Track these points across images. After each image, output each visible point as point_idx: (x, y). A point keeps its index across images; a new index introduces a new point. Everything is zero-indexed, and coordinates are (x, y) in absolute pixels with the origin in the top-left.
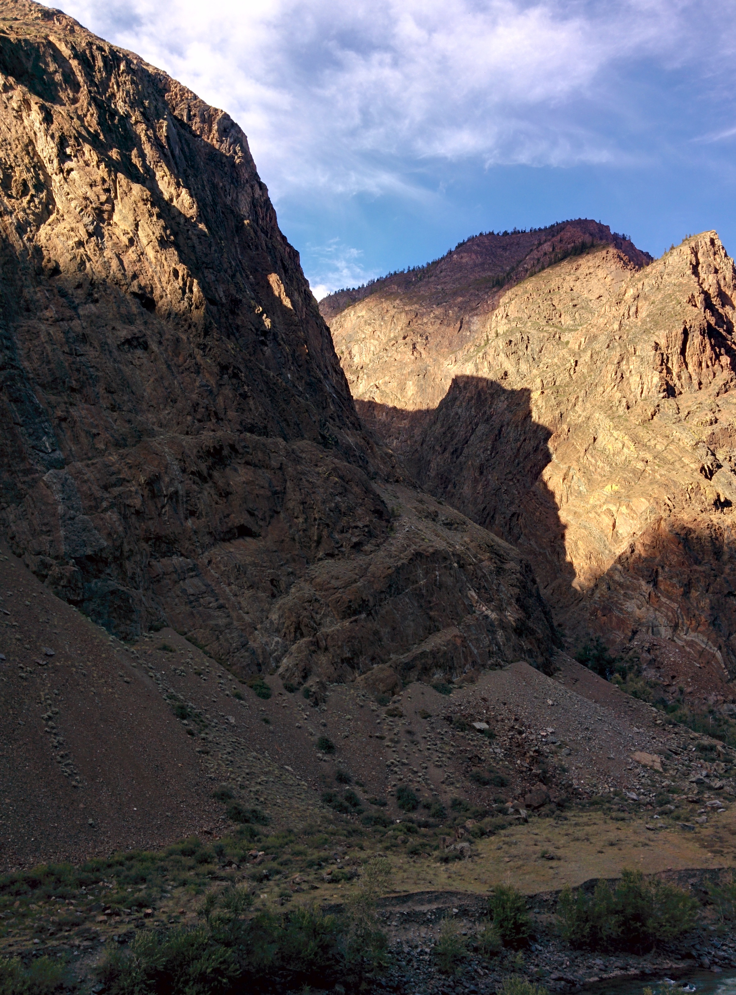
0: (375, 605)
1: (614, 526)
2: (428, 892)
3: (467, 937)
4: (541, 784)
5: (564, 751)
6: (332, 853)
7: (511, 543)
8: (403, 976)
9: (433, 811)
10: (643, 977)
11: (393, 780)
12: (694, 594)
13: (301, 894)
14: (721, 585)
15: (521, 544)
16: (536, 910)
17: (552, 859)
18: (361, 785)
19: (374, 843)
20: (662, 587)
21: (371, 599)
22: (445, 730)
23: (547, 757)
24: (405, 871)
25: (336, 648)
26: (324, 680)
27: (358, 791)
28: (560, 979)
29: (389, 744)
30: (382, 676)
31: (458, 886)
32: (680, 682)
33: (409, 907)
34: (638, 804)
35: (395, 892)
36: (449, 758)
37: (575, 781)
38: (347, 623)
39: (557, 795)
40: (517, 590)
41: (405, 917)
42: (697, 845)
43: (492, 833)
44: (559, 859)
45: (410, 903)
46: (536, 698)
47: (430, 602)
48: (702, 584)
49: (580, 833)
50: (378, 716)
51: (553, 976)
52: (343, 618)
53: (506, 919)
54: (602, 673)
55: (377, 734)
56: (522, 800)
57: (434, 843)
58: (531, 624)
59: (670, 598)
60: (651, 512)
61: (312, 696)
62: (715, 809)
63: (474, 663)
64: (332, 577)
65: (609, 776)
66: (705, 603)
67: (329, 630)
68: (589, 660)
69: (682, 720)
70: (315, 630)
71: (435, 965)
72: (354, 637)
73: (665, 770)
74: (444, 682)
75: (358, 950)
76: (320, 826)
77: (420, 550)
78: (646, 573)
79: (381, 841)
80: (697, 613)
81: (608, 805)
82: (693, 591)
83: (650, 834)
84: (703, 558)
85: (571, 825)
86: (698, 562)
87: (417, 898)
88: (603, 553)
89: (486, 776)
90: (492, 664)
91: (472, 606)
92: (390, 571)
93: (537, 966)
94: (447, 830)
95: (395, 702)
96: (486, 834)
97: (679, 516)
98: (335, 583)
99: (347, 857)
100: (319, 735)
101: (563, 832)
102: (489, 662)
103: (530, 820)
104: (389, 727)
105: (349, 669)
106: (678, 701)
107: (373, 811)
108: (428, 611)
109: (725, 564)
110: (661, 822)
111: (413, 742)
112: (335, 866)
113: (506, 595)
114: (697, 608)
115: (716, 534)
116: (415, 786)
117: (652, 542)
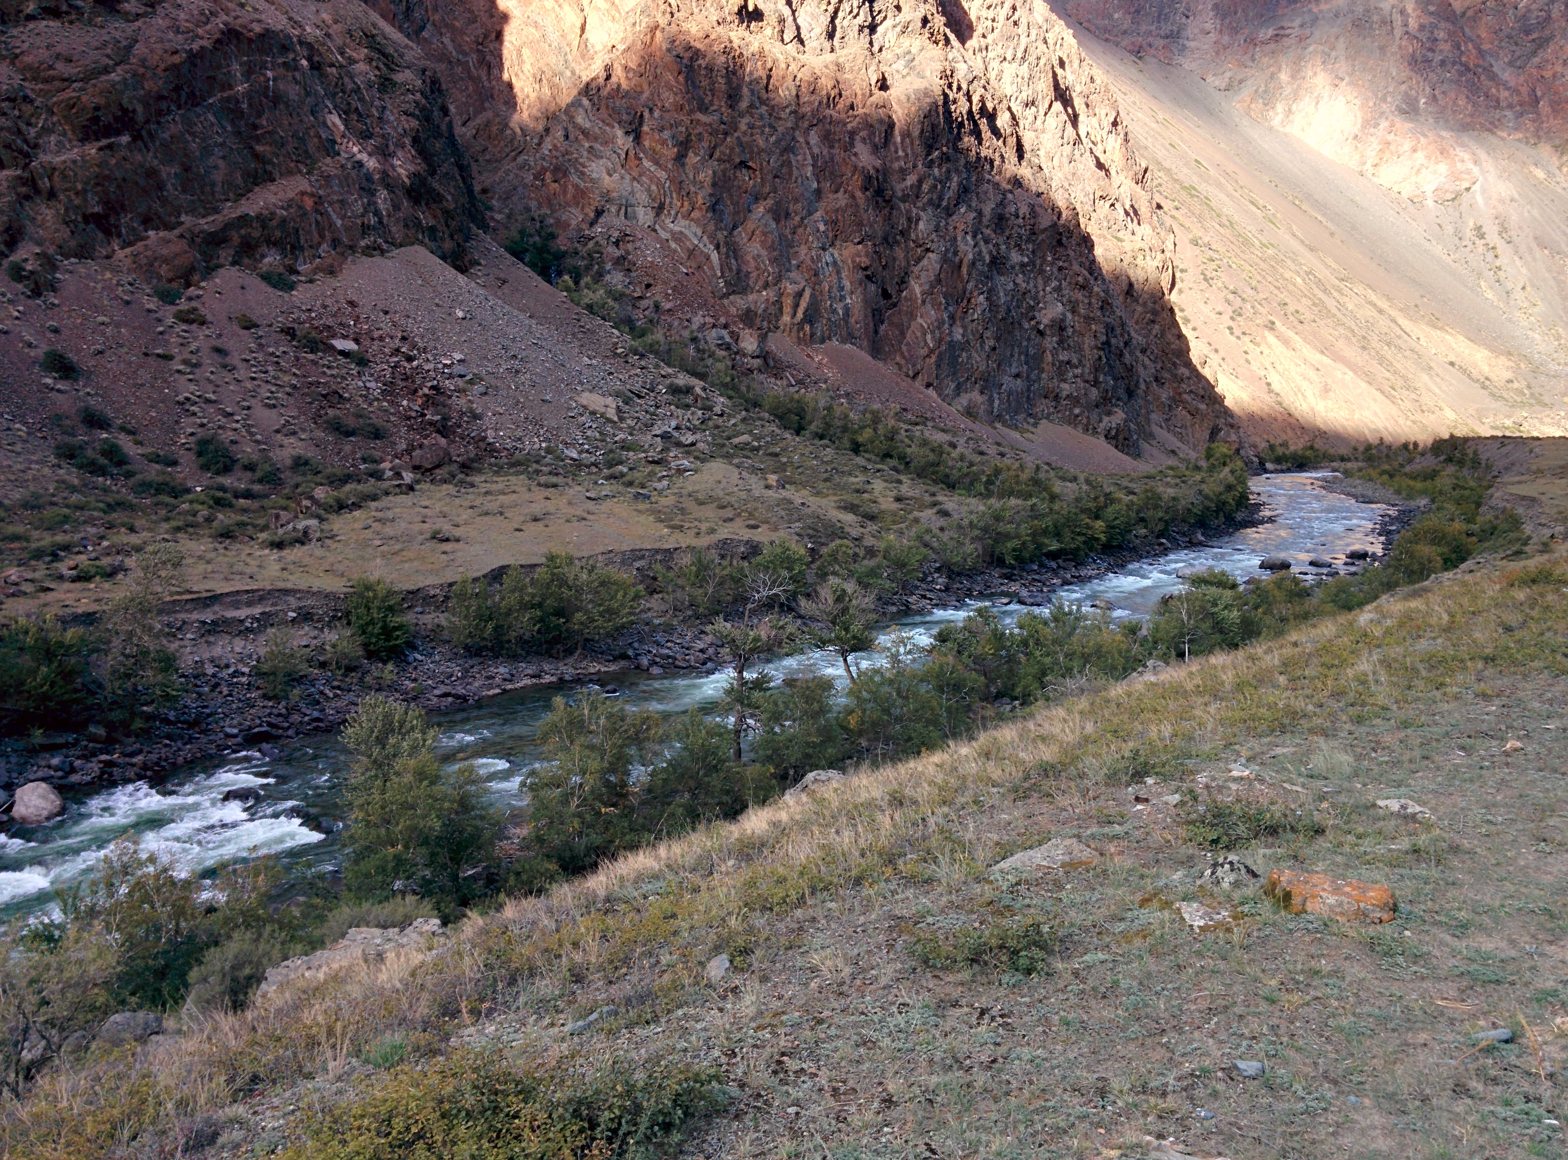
0: (147, 122)
1: (583, 29)
2: (247, 592)
3: (308, 650)
4: (439, 436)
5: (478, 388)
6: (77, 537)
7: (408, 36)
8: (206, 707)
9: (259, 474)
10: (562, 685)
11: (188, 425)
12: (692, 159)
13: (21, 600)
14: (732, 149)
15: (426, 40)
16: (419, 609)
17: (447, 540)
18: (130, 432)
19: (155, 522)
20: (647, 143)
21: (140, 109)
22: (282, 349)
23: (450, 397)
24: (208, 562)
25: (72, 194)
26: (51, 251)
27: (125, 443)
28: (446, 695)
29: (181, 367)
30: (165, 252)
31: (297, 580)
32: (657, 293)
33: (215, 613)
34: (578, 465)
35: (191, 592)
36: (289, 394)
37: (490, 433)
38: (92, 150)
39: (461, 451)
40: (414, 123)
41: (207, 627)
42: (651, 518)
43: (356, 506)
44: (458, 540)
45: (216, 608)
46: (437, 305)
47: (255, 127)
48: (705, 144)
49: (492, 505)
50: (159, 320)
51: (437, 692)
52: (84, 139)
53: (372, 622)
54: (545, 273)
55: (159, 351)
56: (407, 458)
57: (261, 522)
58: (436, 185)
59: (657, 163)
60: (642, 12)
61: (27, 278)
62: (680, 471)
63: (335, 243)
64: (58, 56)
65: (542, 426)
66: (706, 176)
67: (57, 160)
68: (527, 250)
69: (653, 349)
70: (27, 155)
71: (258, 688)
72: (107, 178)
73: (622, 419)
74: (281, 270)
75: (128, 676)
76: (53, 495)
77: (237, 25)
78: (625, 117)
79: (167, 519)
80: (693, 189)
81: (535, 466)
82: (691, 154)
83: (590, 505)
84: (711, 103)
85: (479, 494)
86: (704, 108)
87: (228, 599)
88: (561, 74)
89: (351, 423)
90: (368, 247)
91: (334, 142)
92: (176, 59)
93: (415, 680)
94: (283, 502)
95: (190, 299)
96: (347, 506)
97: (685, 26)
98: (61, 68)
99: (105, 543)
100: (44, 348)
101: (467, 504)
102: (363, 244)
103: (417, 487)
104: (180, 340)
105: (100, 235)
106: (651, 321)
107: (153, 472)
108: (253, 143)
109: (741, 115)
110: (607, 488)
111: (225, 366)
112: (83, 557)
113: (395, 129)
114: (694, 182)
115: (735, 64)
116: (230, 435)
117: (640, 65)
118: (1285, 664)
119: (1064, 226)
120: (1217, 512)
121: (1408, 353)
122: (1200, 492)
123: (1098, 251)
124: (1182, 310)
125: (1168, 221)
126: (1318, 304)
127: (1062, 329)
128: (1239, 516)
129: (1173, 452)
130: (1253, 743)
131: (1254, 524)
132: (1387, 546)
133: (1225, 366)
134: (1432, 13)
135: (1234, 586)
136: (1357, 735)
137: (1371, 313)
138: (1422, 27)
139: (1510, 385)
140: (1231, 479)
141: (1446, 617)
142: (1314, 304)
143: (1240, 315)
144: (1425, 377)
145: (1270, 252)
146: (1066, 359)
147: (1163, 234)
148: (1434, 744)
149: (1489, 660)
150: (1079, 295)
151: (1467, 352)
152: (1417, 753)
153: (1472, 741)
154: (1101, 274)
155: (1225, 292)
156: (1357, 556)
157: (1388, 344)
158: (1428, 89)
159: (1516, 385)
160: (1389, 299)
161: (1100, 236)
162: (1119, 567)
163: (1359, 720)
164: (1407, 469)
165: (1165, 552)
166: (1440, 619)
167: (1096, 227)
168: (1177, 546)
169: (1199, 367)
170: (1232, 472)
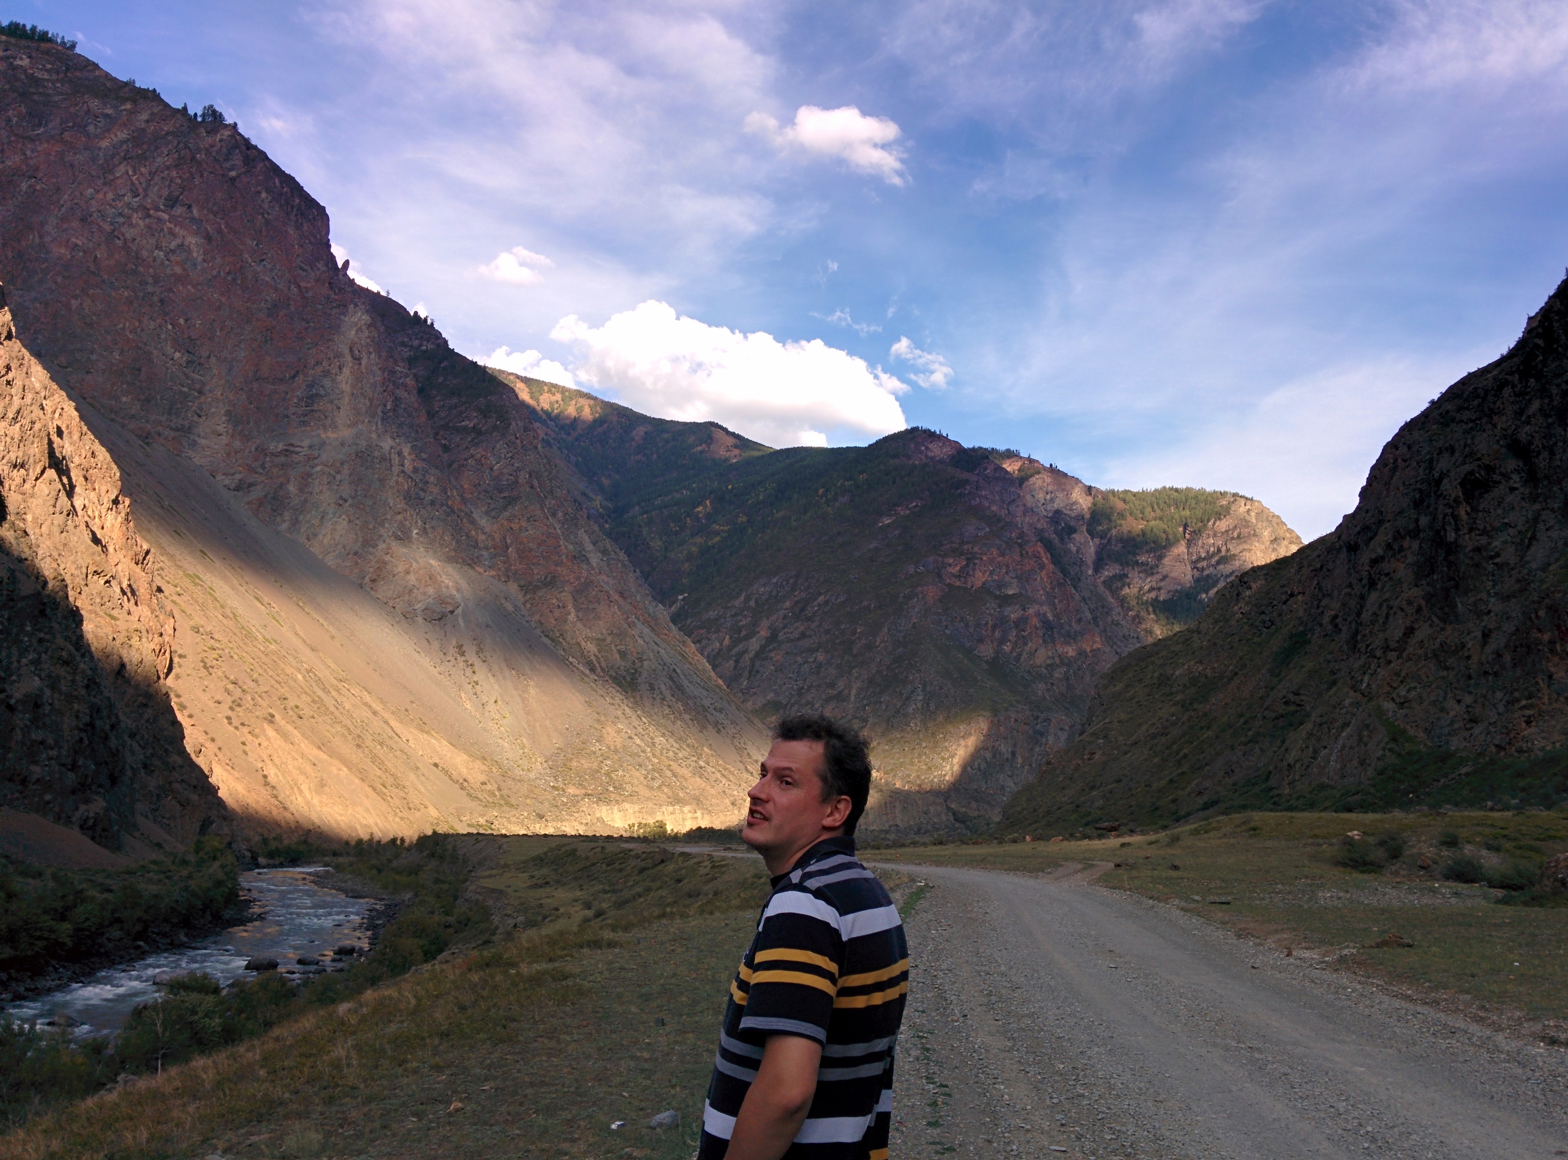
118: (265, 1059)
119: (49, 596)
120: (203, 911)
121: (398, 753)
122: (186, 889)
123: (88, 627)
124: (178, 696)
125: (169, 606)
126: (317, 702)
127: (37, 706)
128: (228, 914)
129: (159, 845)
130: (229, 1135)
131: (242, 922)
132: (373, 941)
133: (220, 756)
134: (424, 460)
135: (216, 990)
136: (328, 1114)
137: (366, 713)
138: (415, 470)
139: (484, 787)
140: (221, 875)
141: (413, 1001)
142: (314, 701)
143: (239, 705)
144: (412, 776)
145: (273, 647)
146: (40, 738)
147: (162, 617)
148: (393, 1114)
149: (444, 1035)
150: (62, 671)
151: (449, 755)
152: (377, 1124)
153: (424, 1107)
154: (89, 651)
155: (226, 681)
156: (344, 952)
157: (381, 744)
158: (420, 523)
159: (489, 787)
160: (382, 701)
161: (91, 612)
162: (87, 976)
163: (330, 1101)
164: (395, 864)
165: (142, 955)
166: (409, 1003)
167: (87, 601)
168: (157, 950)
169: (193, 756)
170: (223, 867)
